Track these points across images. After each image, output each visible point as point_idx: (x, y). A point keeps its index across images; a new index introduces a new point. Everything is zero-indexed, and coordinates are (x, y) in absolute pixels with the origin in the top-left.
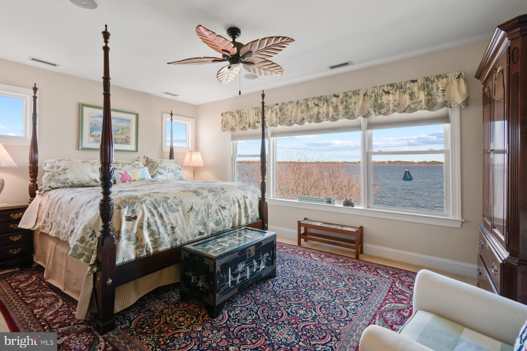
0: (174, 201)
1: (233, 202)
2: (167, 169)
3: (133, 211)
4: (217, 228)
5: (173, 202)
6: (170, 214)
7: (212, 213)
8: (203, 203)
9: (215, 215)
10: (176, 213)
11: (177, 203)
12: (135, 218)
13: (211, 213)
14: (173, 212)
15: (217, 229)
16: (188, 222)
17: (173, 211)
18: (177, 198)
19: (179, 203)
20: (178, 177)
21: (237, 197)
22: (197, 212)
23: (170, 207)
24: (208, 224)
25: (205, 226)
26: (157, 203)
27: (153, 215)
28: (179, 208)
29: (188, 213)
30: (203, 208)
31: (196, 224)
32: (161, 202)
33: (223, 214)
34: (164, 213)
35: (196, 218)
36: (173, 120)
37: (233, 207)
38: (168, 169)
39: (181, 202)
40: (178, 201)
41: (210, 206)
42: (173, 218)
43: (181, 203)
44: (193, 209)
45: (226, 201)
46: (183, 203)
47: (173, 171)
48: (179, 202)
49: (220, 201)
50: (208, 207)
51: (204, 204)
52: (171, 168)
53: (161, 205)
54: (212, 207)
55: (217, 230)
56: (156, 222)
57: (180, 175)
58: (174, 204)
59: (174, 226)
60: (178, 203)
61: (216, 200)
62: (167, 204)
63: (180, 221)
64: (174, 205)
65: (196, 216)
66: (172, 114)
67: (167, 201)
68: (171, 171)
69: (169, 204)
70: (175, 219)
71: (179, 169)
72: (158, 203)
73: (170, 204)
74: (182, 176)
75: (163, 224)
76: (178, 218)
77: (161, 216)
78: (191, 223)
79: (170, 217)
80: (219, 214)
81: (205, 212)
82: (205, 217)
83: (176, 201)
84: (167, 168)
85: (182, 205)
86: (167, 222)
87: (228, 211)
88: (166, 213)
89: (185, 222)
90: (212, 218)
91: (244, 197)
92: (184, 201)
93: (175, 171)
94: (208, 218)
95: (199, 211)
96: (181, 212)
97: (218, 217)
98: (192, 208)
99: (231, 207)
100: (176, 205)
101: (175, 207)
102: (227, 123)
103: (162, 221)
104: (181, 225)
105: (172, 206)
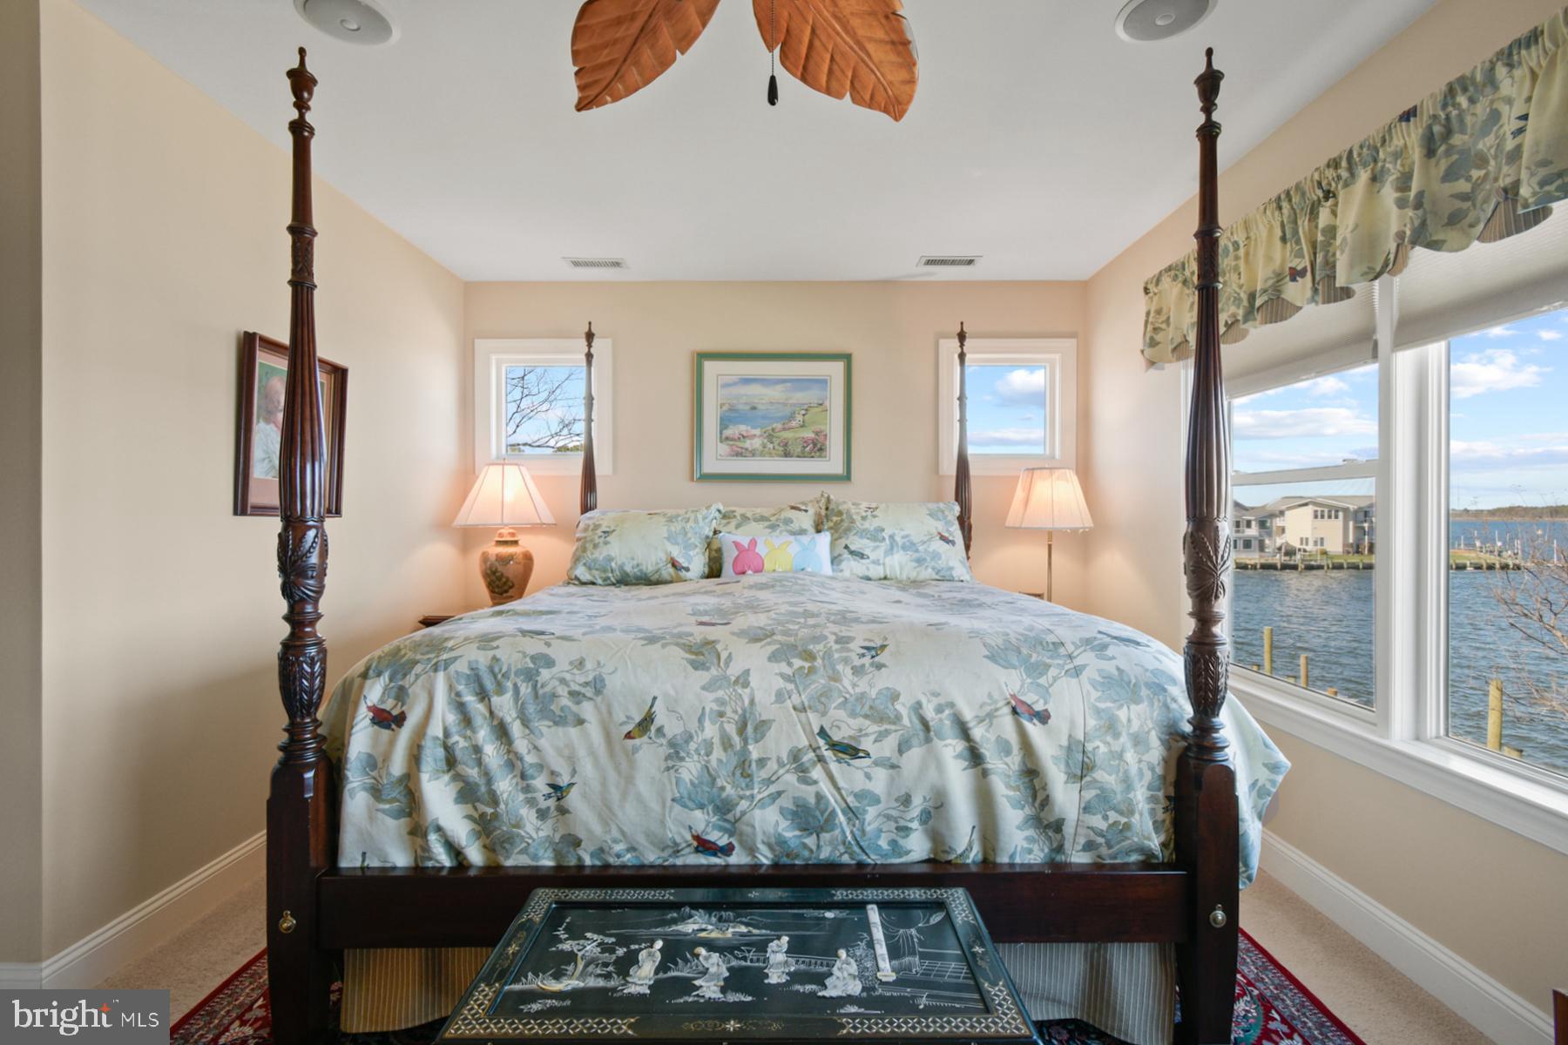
0: (568, 677)
1: (918, 726)
2: (884, 539)
3: (401, 694)
4: (811, 841)
5: (563, 681)
6: (544, 730)
7: (772, 765)
8: (711, 706)
9: (791, 778)
10: (573, 732)
11: (577, 688)
12: (400, 720)
13: (762, 762)
14: (556, 723)
15: (805, 846)
16: (629, 780)
17: (559, 721)
18: (589, 665)
19: (589, 692)
20: (930, 570)
21: (952, 705)
22: (672, 744)
23: (544, 701)
24: (743, 813)
25: (730, 817)
26: (495, 676)
27: (467, 721)
28: (587, 710)
29: (630, 742)
30: (710, 731)
31: (673, 800)
32: (512, 676)
33: (841, 784)
34: (518, 723)
35: (668, 769)
36: (968, 357)
37: (915, 754)
38: (892, 537)
39: (598, 685)
40: (582, 680)
41: (756, 729)
42: (559, 751)
43: (598, 692)
44: (653, 729)
45: (866, 717)
46: (605, 691)
47: (913, 544)
48: (587, 684)
49: (824, 714)
50: (742, 730)
51: (721, 714)
52: (903, 533)
53: (509, 685)
54: (772, 733)
55: (806, 853)
56: (477, 750)
57: (941, 564)
58: (562, 691)
59: (563, 781)
60: (583, 690)
61: (796, 699)
62: (535, 687)
63: (587, 768)
64: (566, 694)
65: (670, 763)
66: (962, 337)
67: (538, 673)
68: (904, 548)
69: (542, 687)
70: (566, 752)
71: (943, 538)
72: (499, 676)
73: (547, 689)
74: (951, 569)
75: (510, 765)
76: (582, 752)
77: (502, 732)
78: (643, 786)
79: (543, 743)
80: (817, 773)
81: (725, 750)
82: (723, 772)
83: (577, 679)
84: (886, 534)
85: (599, 699)
86: (530, 759)
87: (881, 774)
88: (525, 723)
89: (612, 775)
90: (773, 789)
91: (1014, 711)
92: (614, 683)
93: (920, 548)
94: (743, 783)
95: (687, 742)
96: (594, 729)
97: (811, 789)
98: (646, 722)
99: (901, 752)
100: (575, 695)
101: (565, 701)
102: (1164, 326)
103: (509, 752)
104: (596, 785)
105: (554, 696)
